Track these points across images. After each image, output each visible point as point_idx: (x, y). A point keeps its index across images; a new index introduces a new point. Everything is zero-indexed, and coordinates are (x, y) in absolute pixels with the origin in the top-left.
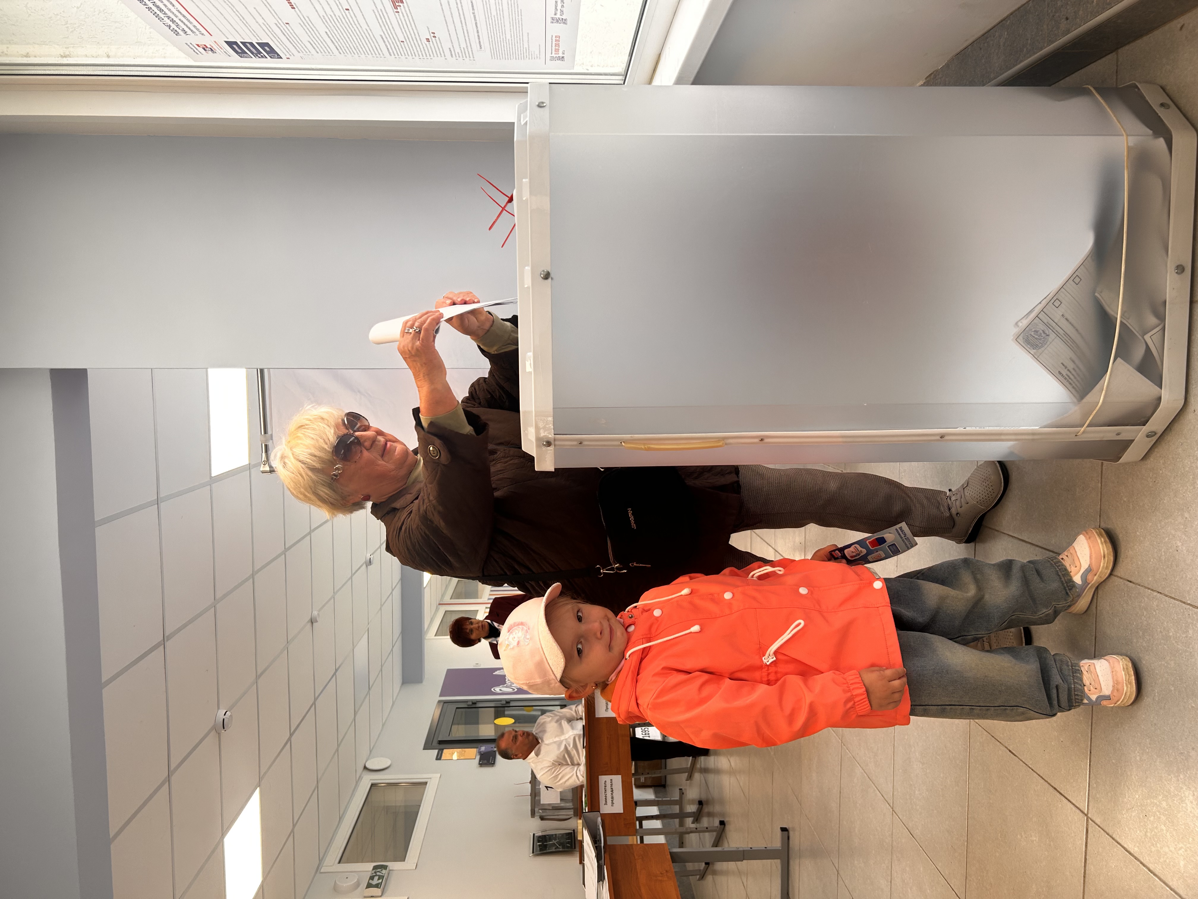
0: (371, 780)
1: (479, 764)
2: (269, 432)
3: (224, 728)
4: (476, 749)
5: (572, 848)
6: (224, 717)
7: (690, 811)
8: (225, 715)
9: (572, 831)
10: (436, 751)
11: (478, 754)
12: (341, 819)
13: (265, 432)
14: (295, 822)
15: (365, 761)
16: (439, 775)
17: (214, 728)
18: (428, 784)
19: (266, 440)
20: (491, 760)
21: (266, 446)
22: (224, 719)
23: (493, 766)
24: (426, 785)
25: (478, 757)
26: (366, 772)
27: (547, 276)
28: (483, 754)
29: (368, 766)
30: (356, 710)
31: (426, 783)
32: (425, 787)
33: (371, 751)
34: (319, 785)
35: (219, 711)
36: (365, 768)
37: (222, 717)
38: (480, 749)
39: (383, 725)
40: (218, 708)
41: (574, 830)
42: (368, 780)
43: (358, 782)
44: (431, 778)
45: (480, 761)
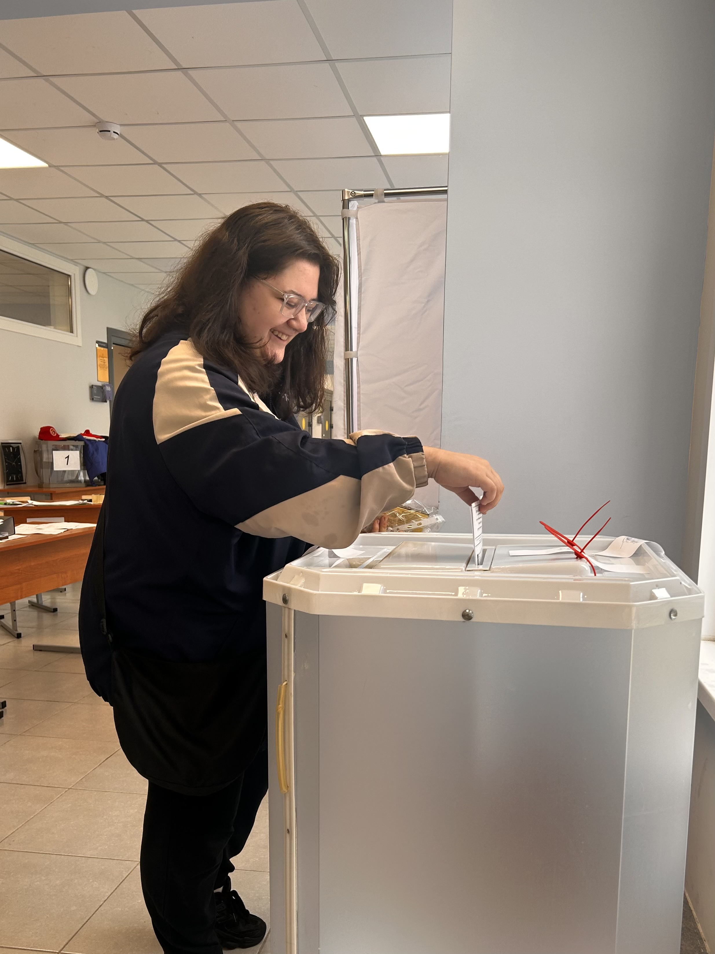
0: (75, 274)
1: (92, 386)
2: (387, 199)
3: (100, 131)
4: (108, 381)
5: (7, 482)
6: (112, 132)
7: (43, 600)
8: (114, 132)
9: (24, 482)
10: (106, 341)
11: (103, 383)
12: (33, 245)
13: (387, 195)
14: (21, 201)
15: (93, 268)
16: (81, 345)
17: (101, 122)
18: (71, 334)
19: (377, 196)
20: (97, 397)
21: (371, 196)
22: (109, 131)
23: (90, 399)
24: (70, 332)
25: (100, 384)
26: (82, 268)
27: (467, 617)
28: (102, 388)
29: (89, 271)
30: (143, 260)
31: (72, 331)
32: (68, 331)
33: (104, 273)
34: (62, 225)
35: (119, 126)
36: (87, 268)
37: (112, 129)
38: (107, 385)
39: (132, 285)
40: (121, 125)
41: (25, 483)
42: (74, 271)
43: (74, 262)
44: (77, 336)
45: (96, 386)
